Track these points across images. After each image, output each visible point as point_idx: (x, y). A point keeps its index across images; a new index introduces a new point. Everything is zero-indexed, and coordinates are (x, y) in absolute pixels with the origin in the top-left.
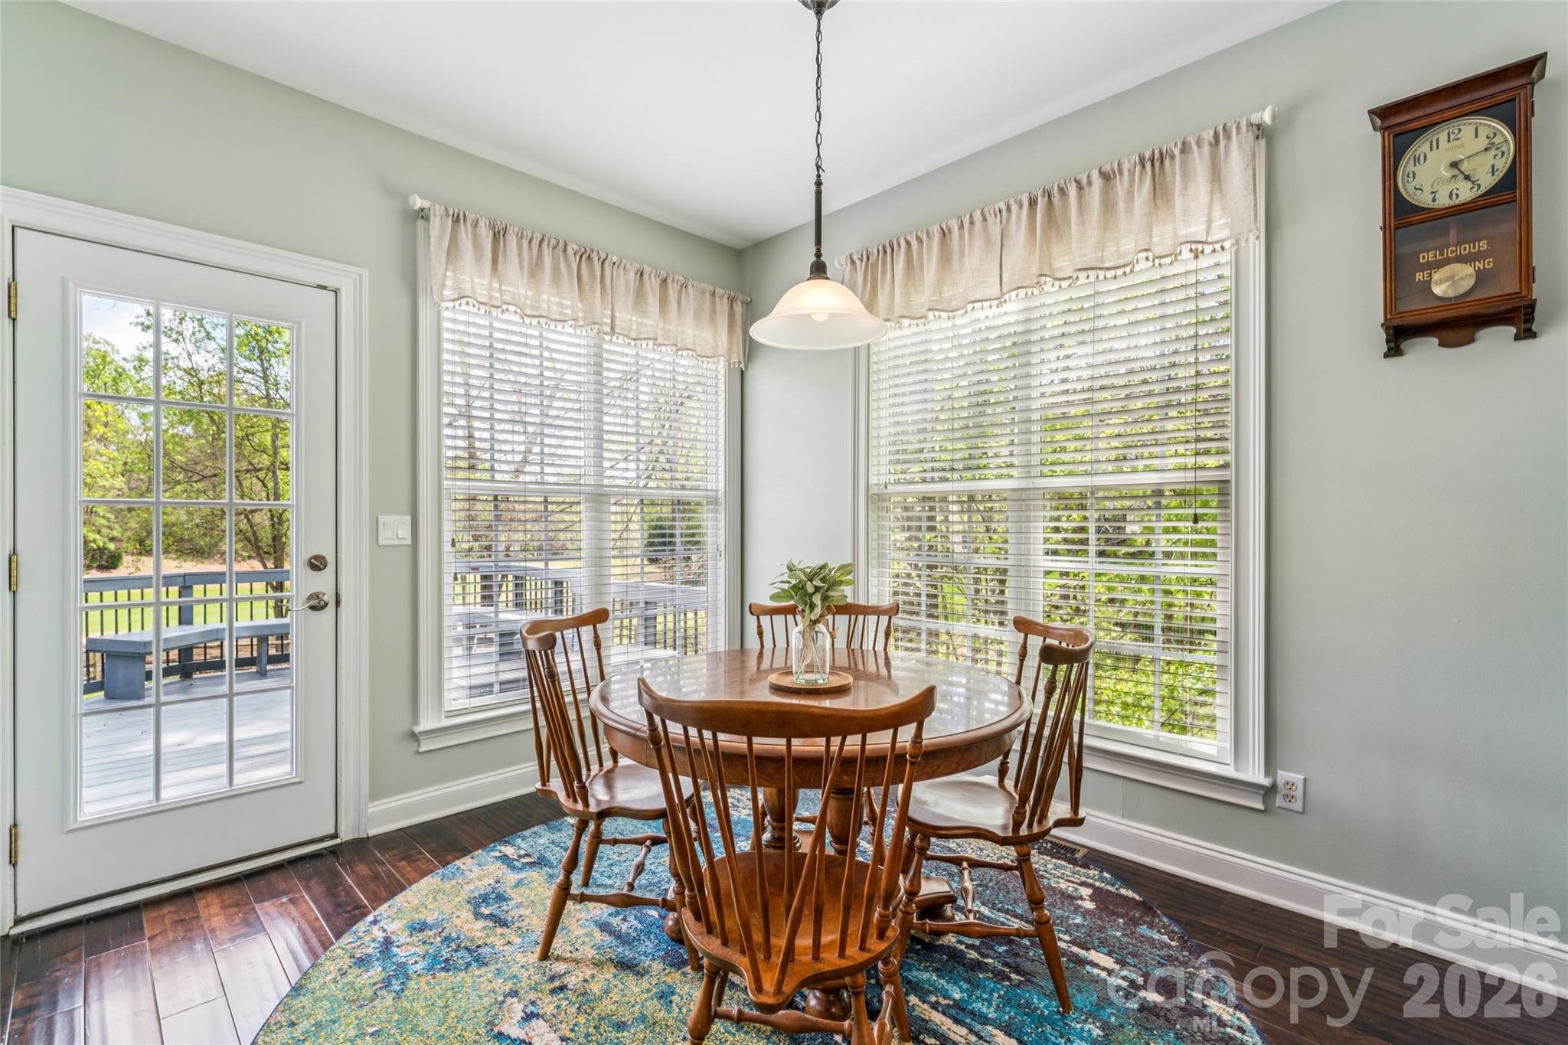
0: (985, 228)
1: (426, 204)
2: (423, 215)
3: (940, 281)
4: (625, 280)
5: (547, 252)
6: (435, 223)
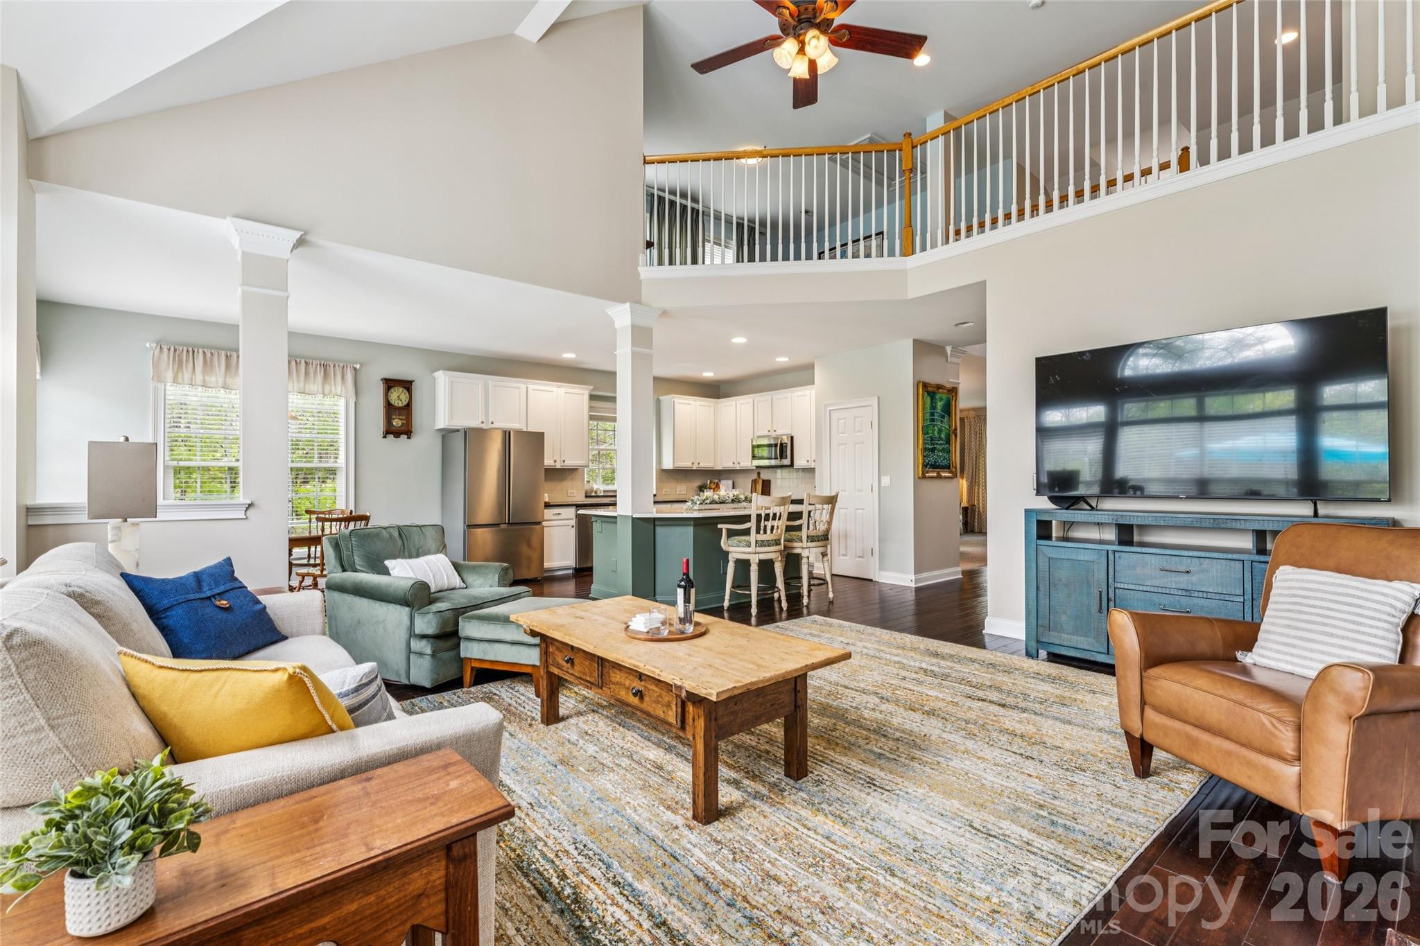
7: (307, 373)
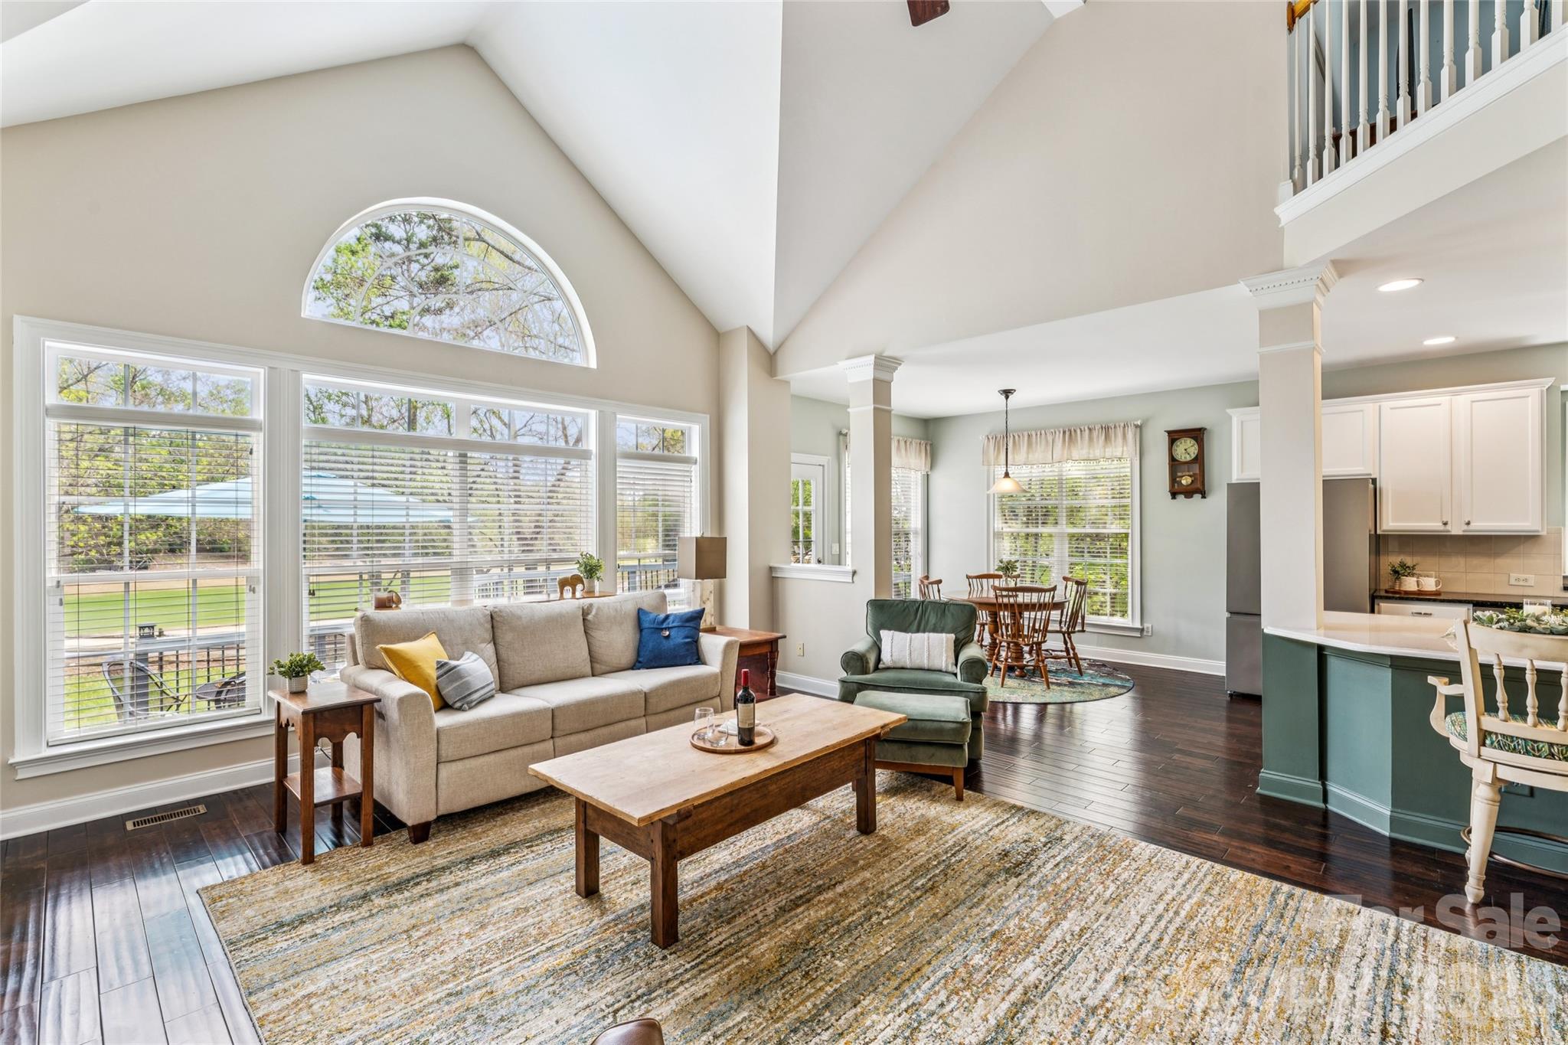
0: (1046, 437)
7: (1091, 439)
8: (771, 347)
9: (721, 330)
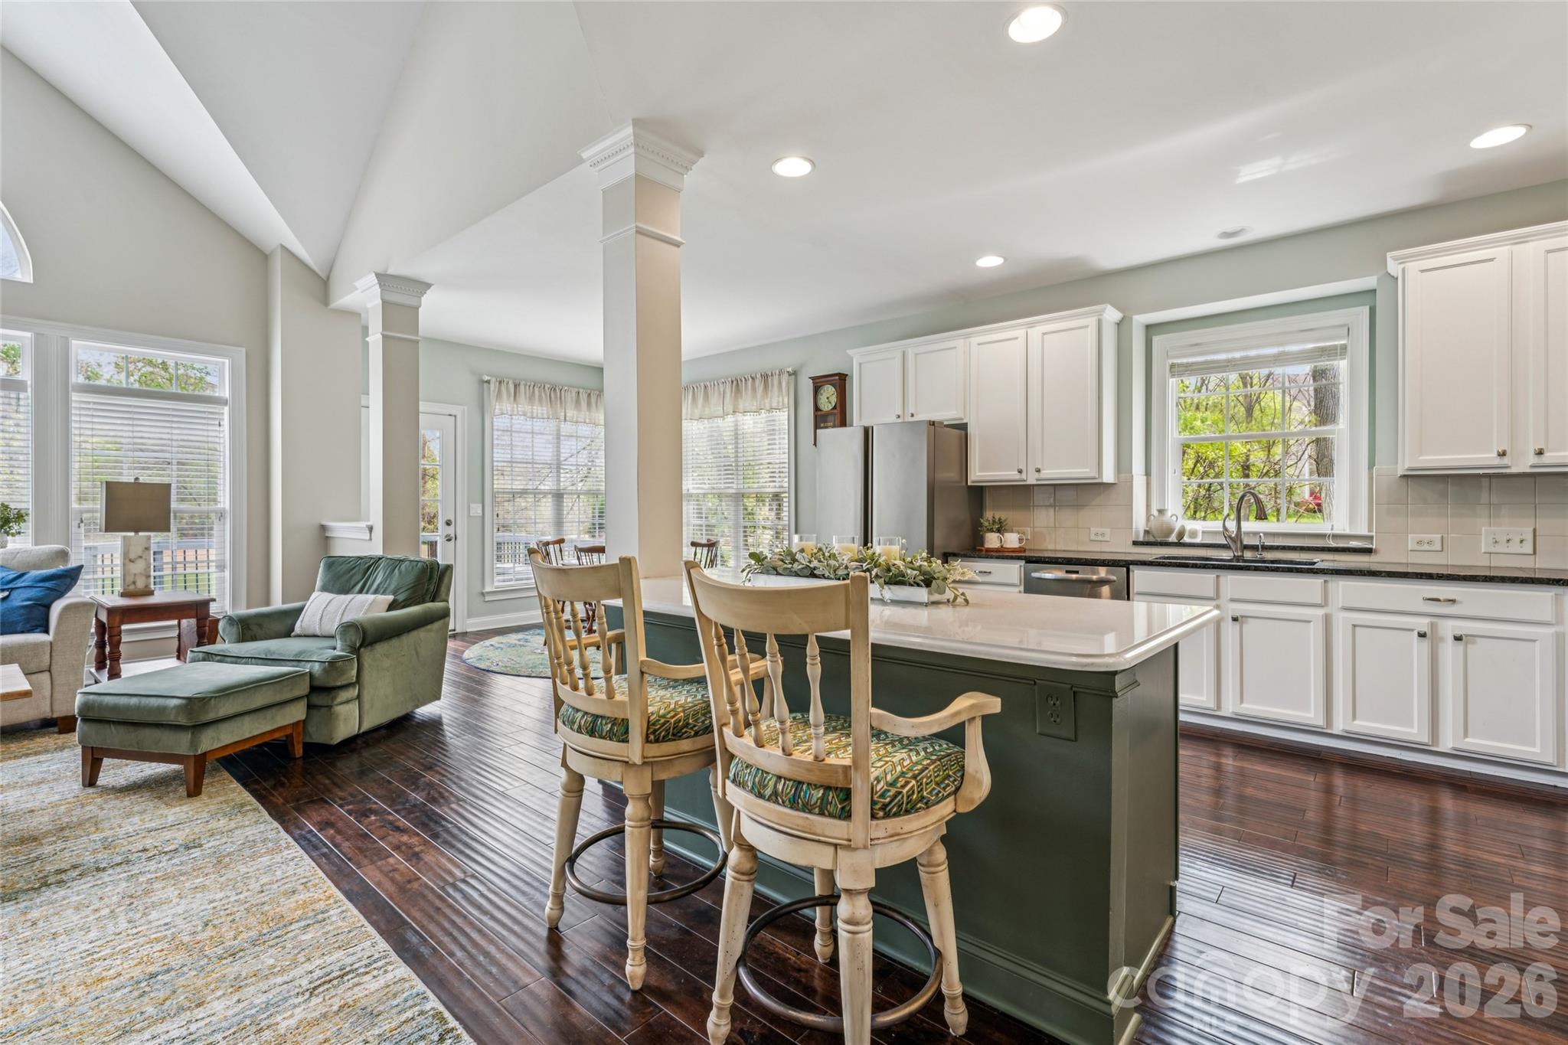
0: (719, 388)
1: (489, 378)
2: (488, 382)
3: (704, 406)
4: (570, 397)
5: (536, 389)
6: (492, 385)
7: (753, 389)
8: (323, 275)
9: (267, 253)
